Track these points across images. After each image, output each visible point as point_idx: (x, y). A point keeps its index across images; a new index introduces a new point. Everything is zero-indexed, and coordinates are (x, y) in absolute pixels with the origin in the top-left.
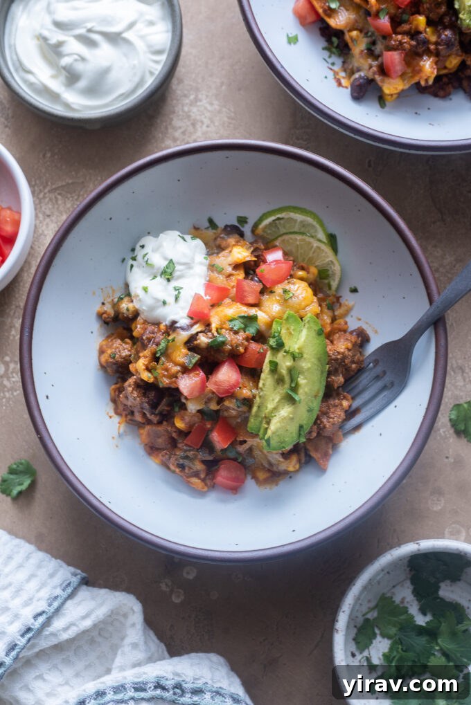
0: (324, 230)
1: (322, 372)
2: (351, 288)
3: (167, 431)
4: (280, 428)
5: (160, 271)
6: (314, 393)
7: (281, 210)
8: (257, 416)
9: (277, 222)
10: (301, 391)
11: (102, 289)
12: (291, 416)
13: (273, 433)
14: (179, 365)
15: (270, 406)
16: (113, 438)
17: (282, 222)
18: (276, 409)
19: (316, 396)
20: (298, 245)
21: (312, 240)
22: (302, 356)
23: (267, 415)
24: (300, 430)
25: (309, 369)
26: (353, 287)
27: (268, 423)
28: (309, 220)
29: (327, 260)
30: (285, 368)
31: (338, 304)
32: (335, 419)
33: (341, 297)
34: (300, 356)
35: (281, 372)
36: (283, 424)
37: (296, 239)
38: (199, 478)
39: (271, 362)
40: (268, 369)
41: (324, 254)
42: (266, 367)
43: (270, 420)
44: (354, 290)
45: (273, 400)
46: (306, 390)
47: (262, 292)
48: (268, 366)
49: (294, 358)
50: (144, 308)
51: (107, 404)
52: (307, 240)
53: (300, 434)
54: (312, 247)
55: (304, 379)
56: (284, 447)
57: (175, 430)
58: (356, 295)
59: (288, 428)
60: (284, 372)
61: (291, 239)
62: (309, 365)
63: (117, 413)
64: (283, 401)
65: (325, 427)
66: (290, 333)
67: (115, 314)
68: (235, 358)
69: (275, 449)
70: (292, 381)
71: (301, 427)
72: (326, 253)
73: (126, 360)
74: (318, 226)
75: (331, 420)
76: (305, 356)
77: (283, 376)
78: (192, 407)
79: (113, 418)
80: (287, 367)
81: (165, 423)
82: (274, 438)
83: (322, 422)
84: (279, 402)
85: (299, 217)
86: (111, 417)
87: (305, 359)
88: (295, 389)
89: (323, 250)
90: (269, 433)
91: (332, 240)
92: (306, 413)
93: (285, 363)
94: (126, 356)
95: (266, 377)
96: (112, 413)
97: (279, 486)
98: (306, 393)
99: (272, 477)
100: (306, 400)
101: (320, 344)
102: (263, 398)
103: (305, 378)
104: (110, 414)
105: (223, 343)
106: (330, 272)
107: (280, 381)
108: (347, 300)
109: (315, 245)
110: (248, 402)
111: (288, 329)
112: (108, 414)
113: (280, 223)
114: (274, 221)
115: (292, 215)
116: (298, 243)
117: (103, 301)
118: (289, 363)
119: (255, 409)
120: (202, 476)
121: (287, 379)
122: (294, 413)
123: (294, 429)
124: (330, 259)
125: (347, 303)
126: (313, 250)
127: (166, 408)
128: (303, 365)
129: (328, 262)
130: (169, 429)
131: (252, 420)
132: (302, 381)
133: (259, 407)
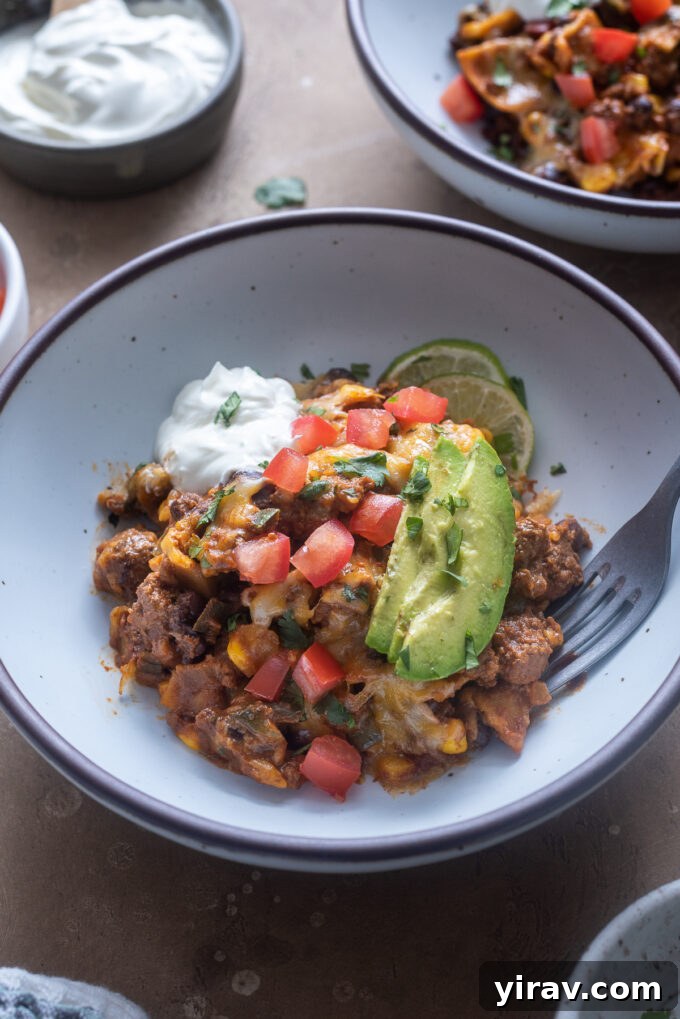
0: (502, 371)
1: (506, 544)
2: (552, 468)
3: (212, 676)
4: (428, 635)
5: (215, 414)
6: (491, 579)
7: (426, 346)
8: (384, 617)
9: (420, 365)
10: (466, 569)
11: (110, 464)
12: (449, 613)
13: (416, 642)
14: (241, 527)
15: (409, 598)
16: (109, 700)
17: (429, 364)
18: (419, 604)
19: (495, 586)
20: (456, 395)
21: (480, 382)
22: (467, 506)
23: (403, 614)
24: (466, 645)
25: (480, 531)
26: (556, 465)
27: (405, 628)
28: (476, 355)
29: (509, 415)
30: (437, 532)
31: (531, 495)
32: (534, 646)
33: (536, 482)
34: (464, 504)
35: (429, 538)
36: (435, 628)
37: (454, 384)
38: (272, 762)
39: (410, 521)
40: (406, 535)
41: (501, 406)
42: (402, 533)
43: (409, 623)
44: (559, 471)
45: (414, 589)
46: (476, 568)
47: (394, 432)
48: (405, 529)
49: (453, 508)
50: (182, 468)
51: (103, 649)
52: (473, 383)
53: (467, 653)
54: (482, 395)
55: (471, 549)
56: (435, 674)
57: (227, 670)
58: (562, 478)
59: (444, 635)
60: (434, 537)
61: (446, 385)
62: (482, 524)
63: (119, 664)
64: (433, 592)
65: (514, 657)
66: (446, 474)
67: (130, 496)
68: (344, 515)
69: (417, 675)
70: (449, 555)
71: (468, 639)
72: (507, 403)
73: (145, 555)
74: (490, 365)
75: (526, 646)
76: (473, 505)
77: (433, 545)
78: (262, 611)
79: (110, 672)
80: (439, 528)
81: (209, 657)
82: (417, 652)
83: (508, 649)
84: (426, 591)
85: (458, 353)
86: (107, 669)
87: (473, 510)
88: (456, 567)
89: (501, 399)
90: (407, 642)
91: (516, 385)
92: (478, 614)
93: (436, 524)
94: (145, 548)
95: (401, 552)
96: (111, 663)
97: (428, 789)
98: (476, 575)
99: (414, 772)
100: (477, 589)
101: (499, 492)
102: (396, 583)
103: (474, 547)
104: (106, 664)
105: (324, 489)
106: (514, 439)
107: (428, 555)
108: (546, 488)
109: (486, 391)
110: (367, 592)
111: (440, 466)
112: (102, 663)
113: (425, 367)
114: (415, 362)
115: (446, 350)
116: (456, 391)
117: (109, 484)
118: (444, 521)
119: (380, 602)
120: (278, 757)
121: (440, 550)
122: (454, 608)
123: (454, 638)
124: (514, 413)
125: (546, 492)
126: (483, 401)
127: (212, 623)
128: (470, 521)
129: (511, 418)
130: (217, 668)
131: (374, 623)
132: (467, 551)
133: (388, 599)
